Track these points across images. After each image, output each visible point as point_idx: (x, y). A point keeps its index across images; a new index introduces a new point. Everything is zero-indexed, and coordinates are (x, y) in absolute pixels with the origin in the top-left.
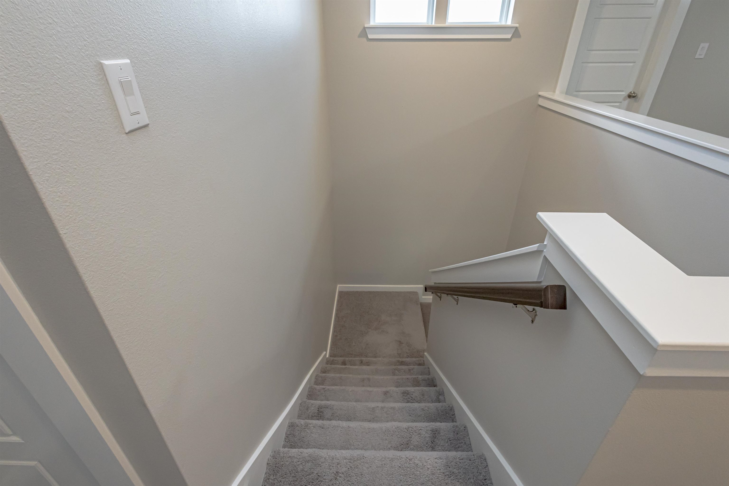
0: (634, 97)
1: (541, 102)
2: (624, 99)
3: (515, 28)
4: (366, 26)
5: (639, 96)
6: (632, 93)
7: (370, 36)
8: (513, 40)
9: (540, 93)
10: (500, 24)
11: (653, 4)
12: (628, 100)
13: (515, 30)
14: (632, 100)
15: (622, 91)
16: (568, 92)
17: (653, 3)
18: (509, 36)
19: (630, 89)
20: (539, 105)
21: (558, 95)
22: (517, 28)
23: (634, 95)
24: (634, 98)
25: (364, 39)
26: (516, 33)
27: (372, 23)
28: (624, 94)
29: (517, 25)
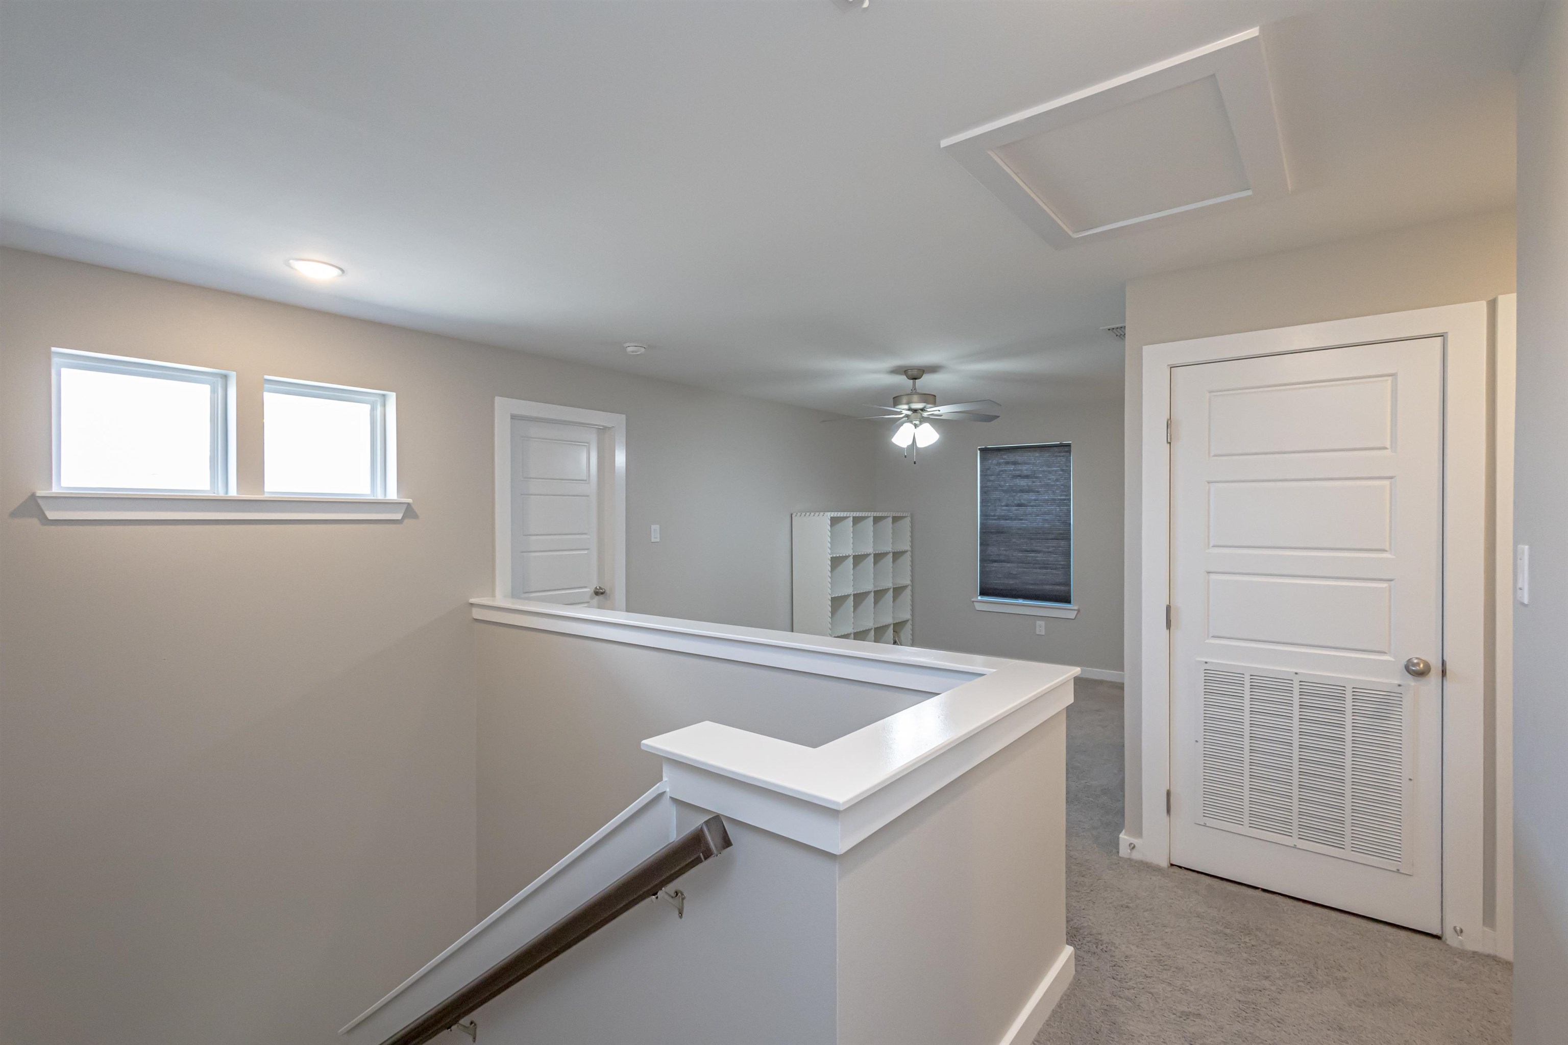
0: (602, 593)
1: (477, 614)
2: (592, 598)
3: (406, 505)
4: (39, 493)
5: (608, 591)
6: (597, 589)
7: (51, 515)
8: (406, 521)
9: (472, 600)
10: (373, 498)
11: (585, 481)
12: (597, 598)
13: (407, 507)
14: (601, 597)
15: (585, 587)
16: (514, 595)
17: (585, 479)
18: (399, 516)
19: (594, 584)
20: (475, 619)
21: (500, 600)
22: (408, 504)
23: (601, 591)
24: (602, 595)
25: (35, 522)
26: (409, 513)
27: (55, 490)
28: (589, 590)
29: (410, 501)
